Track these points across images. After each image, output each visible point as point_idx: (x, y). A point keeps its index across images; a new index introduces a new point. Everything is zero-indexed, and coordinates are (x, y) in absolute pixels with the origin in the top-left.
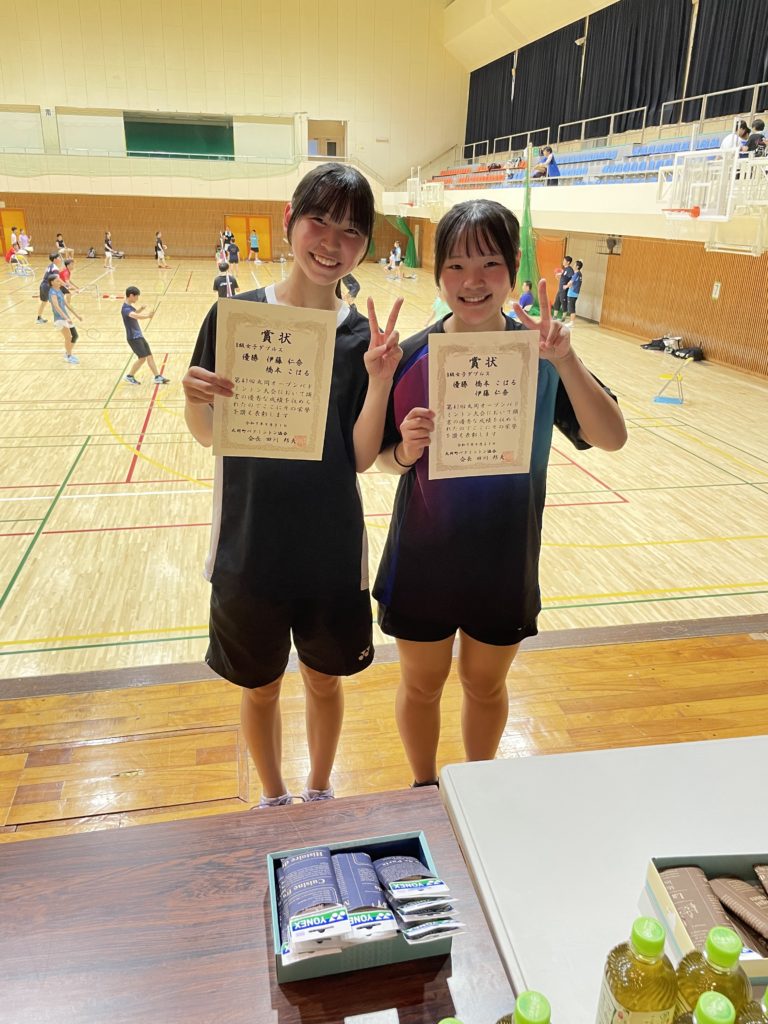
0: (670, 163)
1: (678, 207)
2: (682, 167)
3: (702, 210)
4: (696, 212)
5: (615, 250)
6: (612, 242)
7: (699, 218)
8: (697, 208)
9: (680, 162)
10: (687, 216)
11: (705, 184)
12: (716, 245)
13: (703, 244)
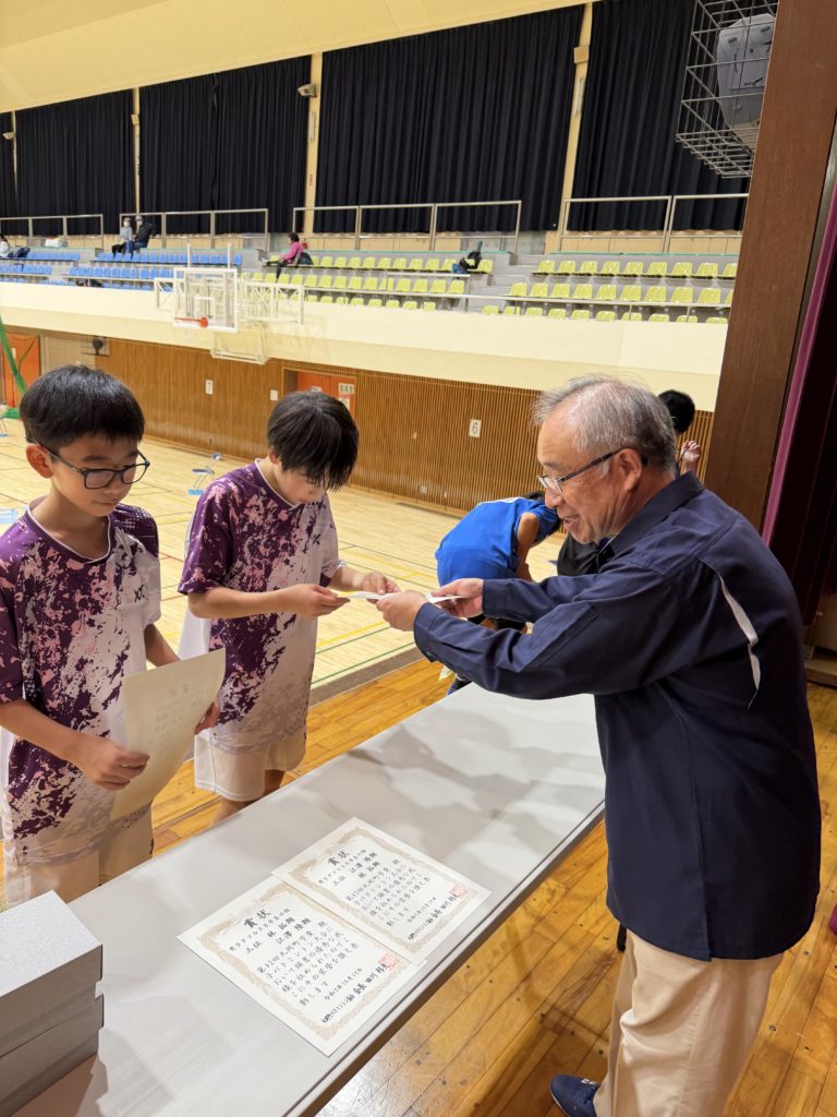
0: (172, 276)
1: (184, 316)
2: (183, 280)
3: (210, 321)
4: (204, 323)
5: (101, 351)
6: (98, 343)
7: (209, 327)
8: (204, 319)
9: (180, 275)
10: (195, 326)
11: (207, 298)
12: (221, 352)
13: (209, 351)
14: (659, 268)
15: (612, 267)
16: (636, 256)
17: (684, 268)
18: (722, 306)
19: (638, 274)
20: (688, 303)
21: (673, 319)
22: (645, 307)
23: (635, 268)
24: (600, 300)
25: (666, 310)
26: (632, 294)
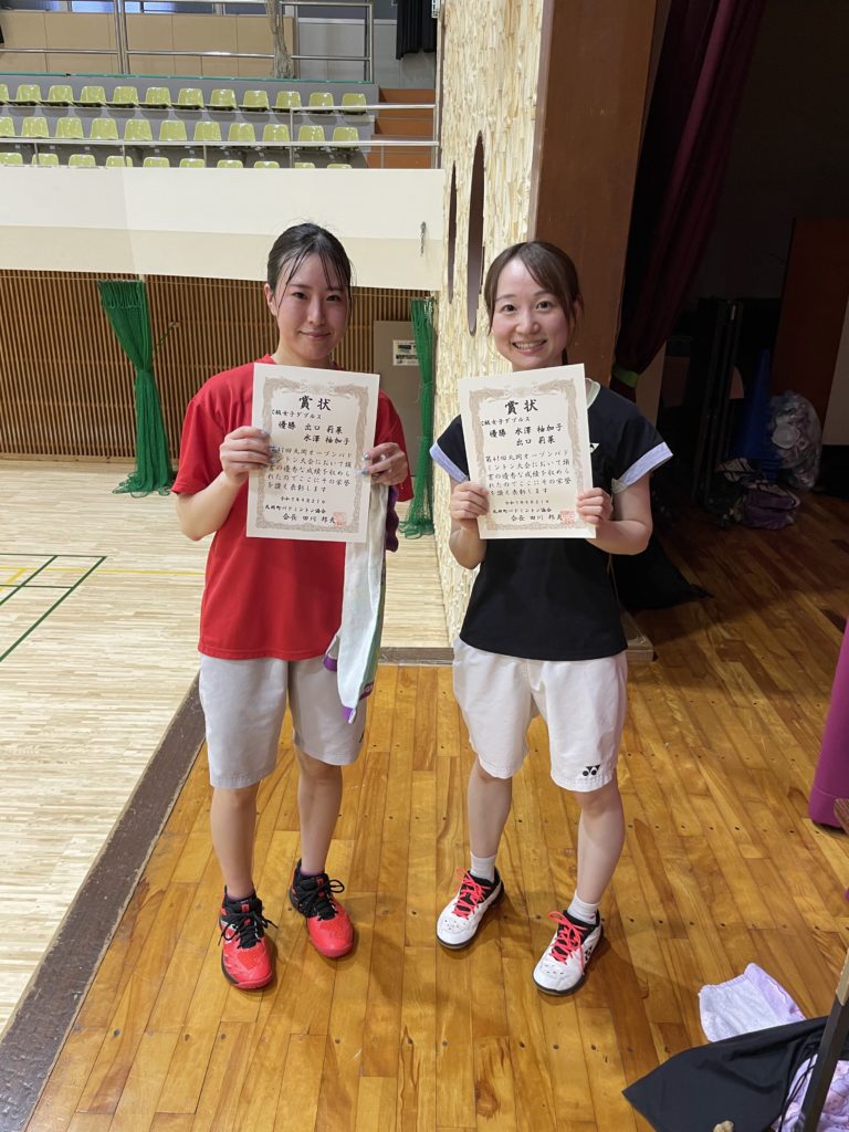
14: (126, 94)
15: (62, 93)
16: (93, 79)
17: (158, 95)
18: (224, 144)
19: (102, 103)
20: (182, 141)
21: (174, 164)
22: (128, 147)
23: (94, 94)
24: (63, 138)
25: (157, 151)
26: (105, 130)
